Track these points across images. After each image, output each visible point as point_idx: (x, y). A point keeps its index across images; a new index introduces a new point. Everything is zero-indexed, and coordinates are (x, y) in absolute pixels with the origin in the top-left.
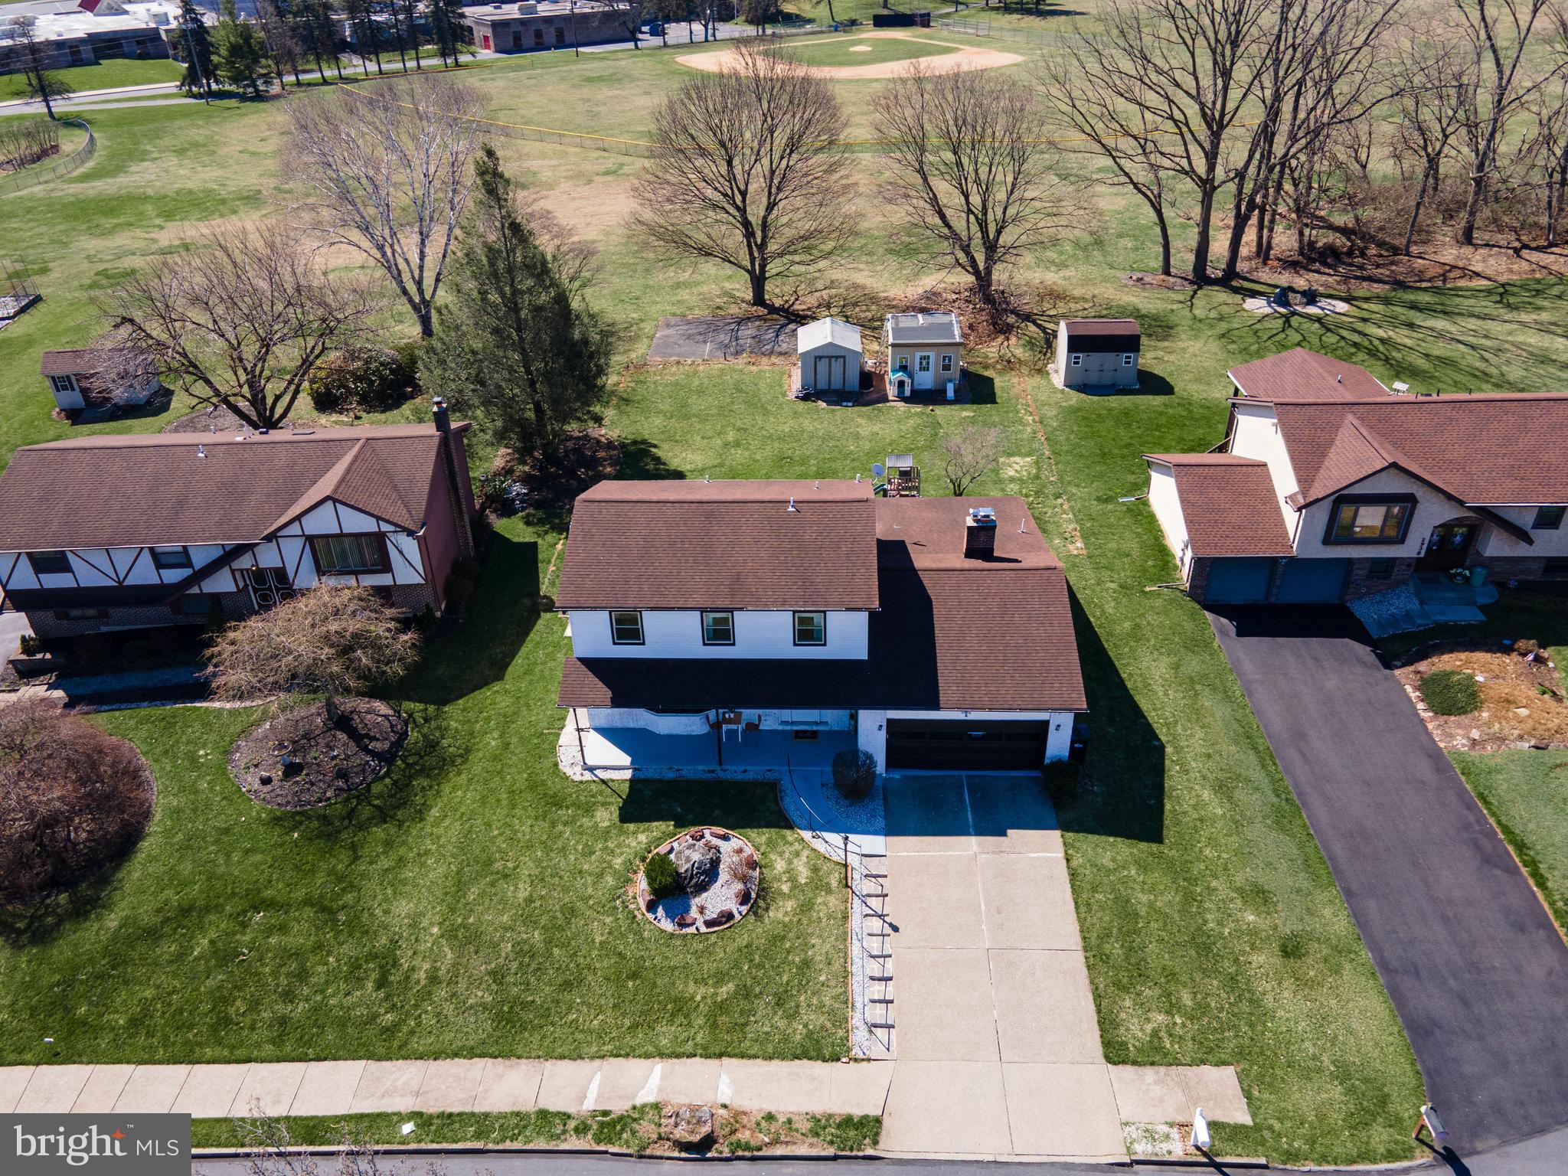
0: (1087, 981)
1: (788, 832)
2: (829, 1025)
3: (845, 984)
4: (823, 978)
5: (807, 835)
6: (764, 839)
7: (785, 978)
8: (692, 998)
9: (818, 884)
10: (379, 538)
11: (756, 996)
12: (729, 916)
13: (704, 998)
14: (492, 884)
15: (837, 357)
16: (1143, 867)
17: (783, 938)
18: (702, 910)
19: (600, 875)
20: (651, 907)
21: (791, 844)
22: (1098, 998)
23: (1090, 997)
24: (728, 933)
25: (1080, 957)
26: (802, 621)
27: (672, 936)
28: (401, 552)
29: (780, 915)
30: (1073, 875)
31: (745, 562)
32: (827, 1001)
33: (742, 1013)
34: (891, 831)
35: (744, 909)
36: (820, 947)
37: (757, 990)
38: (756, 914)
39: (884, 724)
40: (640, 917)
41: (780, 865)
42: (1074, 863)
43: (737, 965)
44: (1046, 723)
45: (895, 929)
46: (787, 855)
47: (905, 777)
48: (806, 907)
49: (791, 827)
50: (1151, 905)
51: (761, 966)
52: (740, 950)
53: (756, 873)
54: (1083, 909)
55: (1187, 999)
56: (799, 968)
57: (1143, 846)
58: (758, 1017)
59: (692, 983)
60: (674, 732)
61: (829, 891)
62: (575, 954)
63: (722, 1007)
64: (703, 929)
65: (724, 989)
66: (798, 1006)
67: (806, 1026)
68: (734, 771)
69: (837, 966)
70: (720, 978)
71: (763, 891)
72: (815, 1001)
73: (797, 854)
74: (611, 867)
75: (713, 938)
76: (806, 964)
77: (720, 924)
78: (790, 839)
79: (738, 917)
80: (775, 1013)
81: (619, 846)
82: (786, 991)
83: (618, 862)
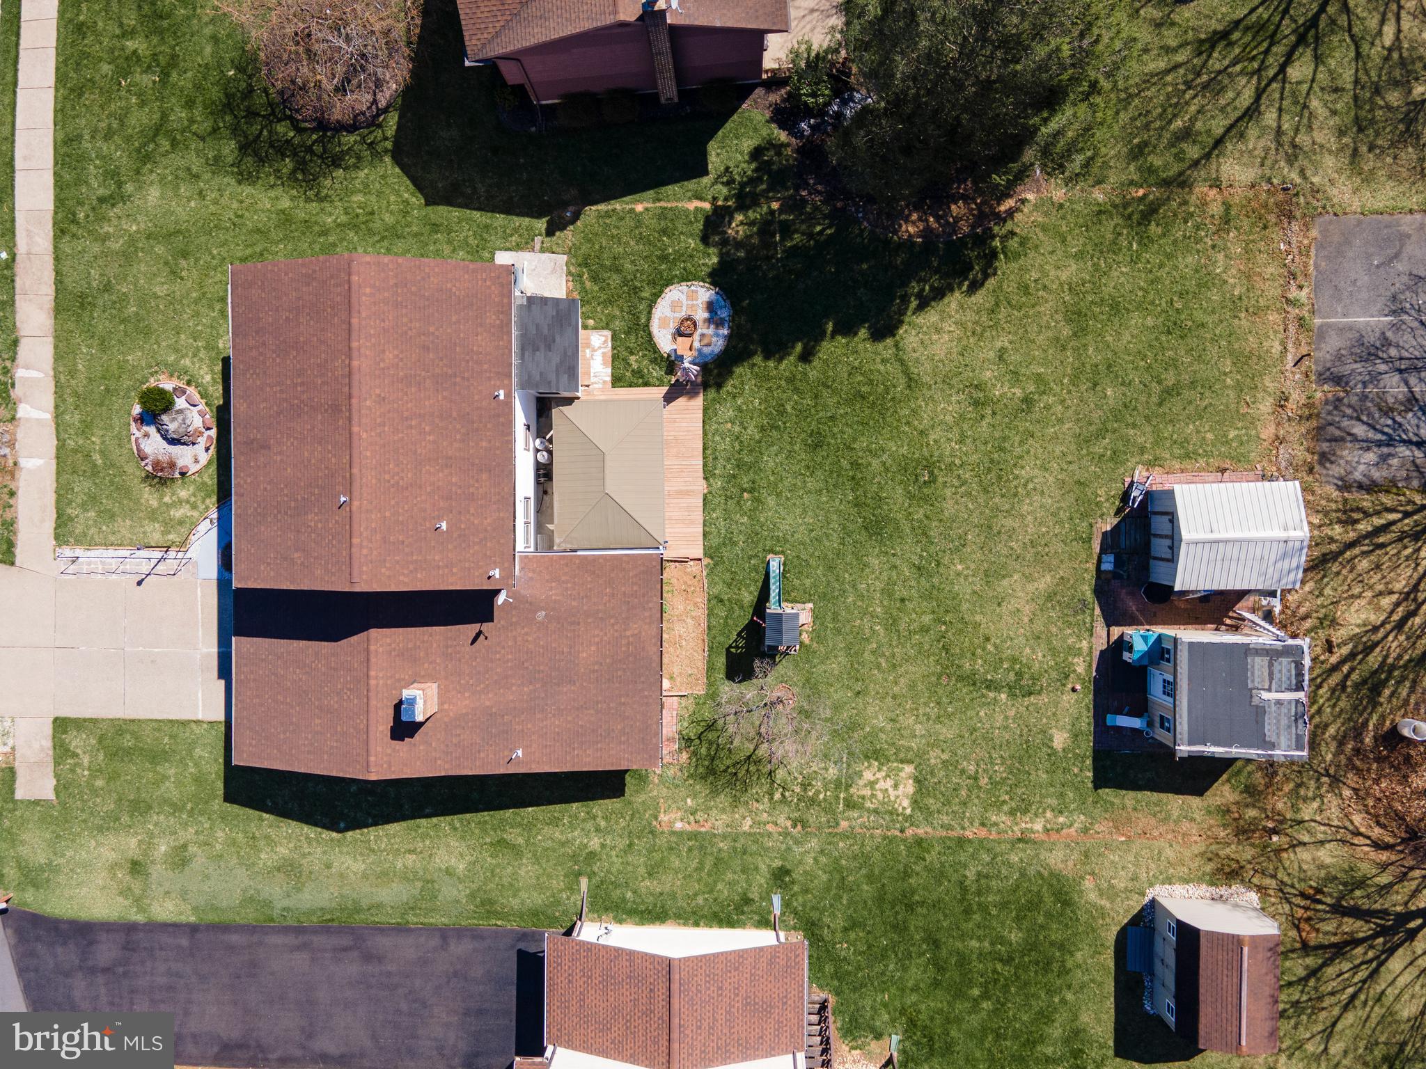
1: (214, 499)
2: (77, 532)
3: (101, 545)
4: (104, 528)
5: (214, 515)
6: (206, 479)
9: (170, 525)
11: (94, 480)
12: (143, 457)
13: (93, 443)
14: (166, 263)
16: (198, 780)
18: (147, 435)
19: (177, 351)
21: (203, 502)
22: (94, 721)
25: (120, 715)
27: (129, 414)
29: (146, 496)
30: (184, 723)
31: (280, 453)
33: (84, 471)
35: (149, 468)
36: (123, 526)
37: (98, 481)
38: (147, 477)
41: (183, 494)
42: (194, 726)
43: (112, 465)
45: (139, 583)
46: (193, 499)
48: (153, 515)
49: (217, 501)
50: (165, 778)
51: (112, 482)
52: (122, 466)
53: (177, 475)
54: (156, 725)
55: (99, 783)
56: (109, 510)
57: (220, 785)
58: (82, 482)
59: (101, 433)
61: (164, 533)
62: (121, 342)
63: (87, 456)
64: (134, 438)
65: (99, 457)
66: (88, 510)
67: (77, 516)
69: (112, 538)
70: (105, 453)
71: (163, 482)
72: (91, 522)
73: (194, 507)
74: (183, 357)
75: (129, 445)
76: (113, 516)
78: (208, 501)
79: (143, 463)
80: (85, 495)
81: (201, 360)
82: (97, 502)
83: (187, 362)
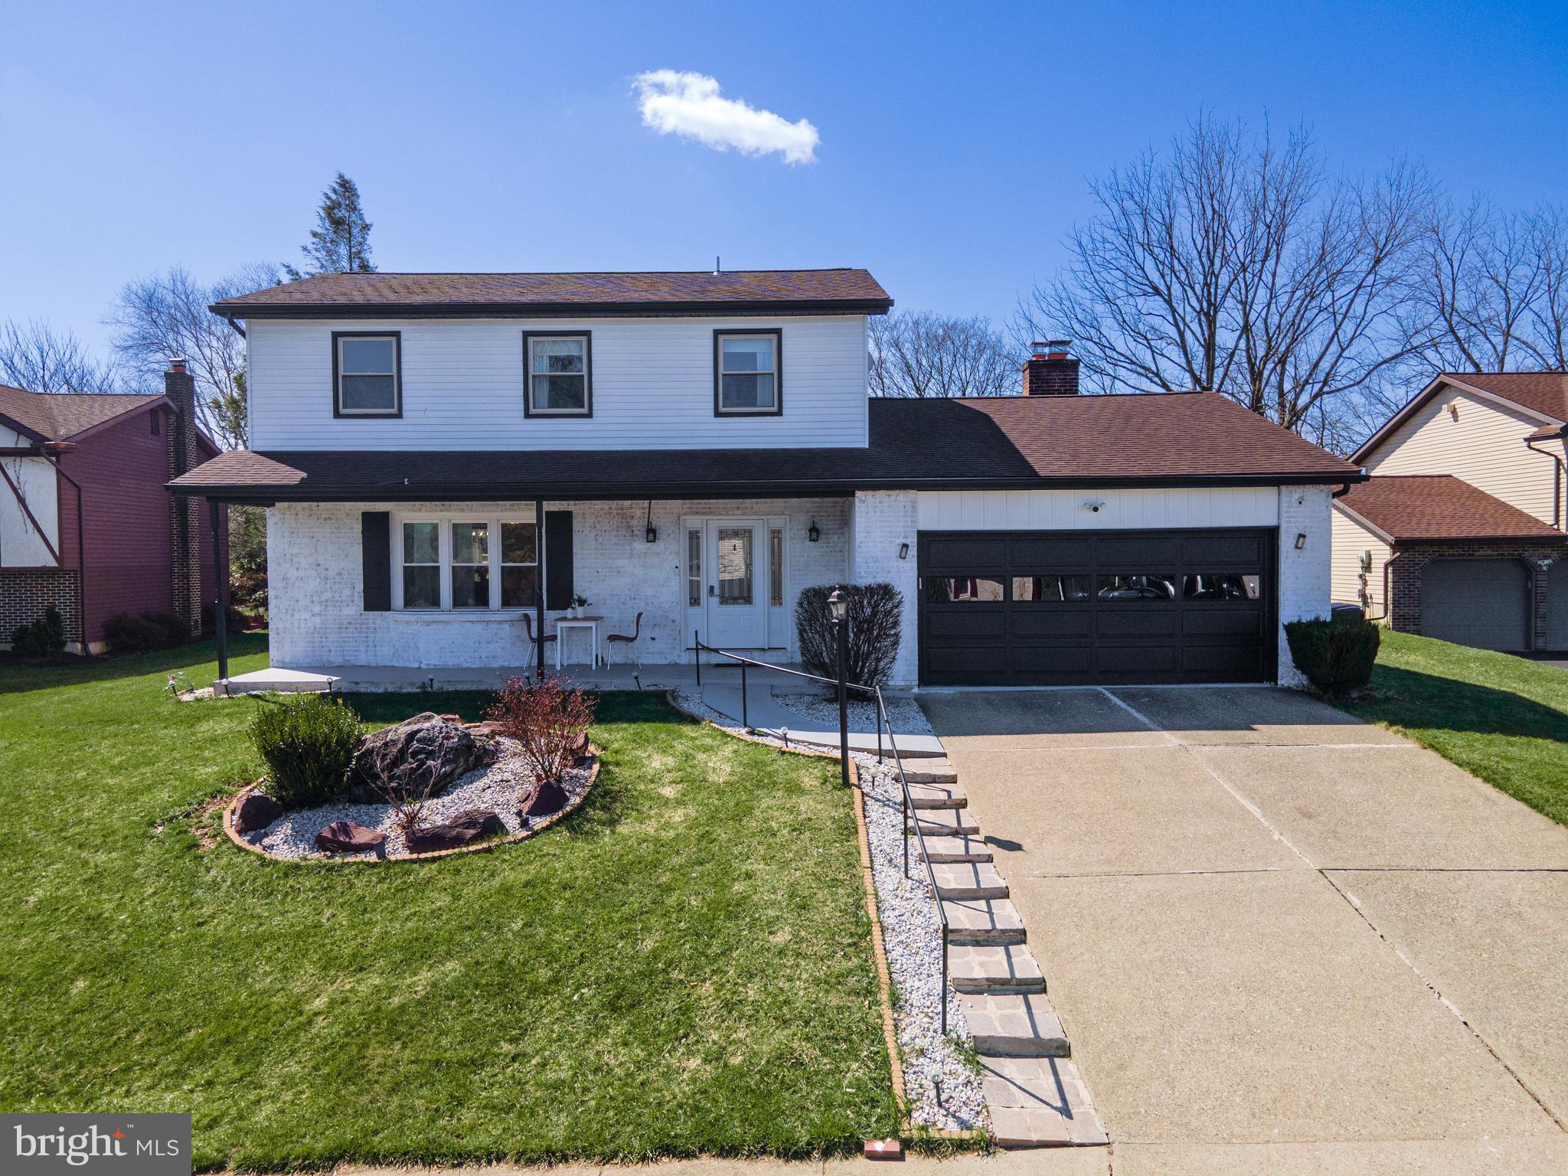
2: (807, 1051)
4: (782, 937)
5: (735, 730)
7: (649, 944)
9: (763, 781)
11: (534, 990)
12: (491, 826)
13: (338, 1003)
17: (655, 865)
18: (410, 822)
19: (142, 791)
20: (257, 822)
21: (694, 740)
24: (478, 863)
27: (293, 869)
29: (649, 830)
32: (801, 993)
33: (470, 1034)
35: (539, 822)
36: (769, 877)
37: (544, 974)
38: (574, 829)
39: (913, 541)
40: (208, 844)
41: (659, 763)
42: (1461, 756)
43: (487, 921)
44: (1270, 535)
45: (1010, 846)
46: (680, 751)
48: (729, 815)
49: (692, 722)
52: (506, 891)
53: (590, 772)
56: (700, 920)
58: (527, 1045)
61: (795, 790)
64: (397, 850)
65: (425, 976)
66: (685, 1010)
67: (716, 1056)
69: (828, 909)
70: (419, 953)
71: (606, 795)
72: (752, 992)
73: (709, 749)
75: (425, 872)
76: (726, 910)
77: (458, 841)
79: (516, 832)
80: (602, 1030)
82: (648, 974)
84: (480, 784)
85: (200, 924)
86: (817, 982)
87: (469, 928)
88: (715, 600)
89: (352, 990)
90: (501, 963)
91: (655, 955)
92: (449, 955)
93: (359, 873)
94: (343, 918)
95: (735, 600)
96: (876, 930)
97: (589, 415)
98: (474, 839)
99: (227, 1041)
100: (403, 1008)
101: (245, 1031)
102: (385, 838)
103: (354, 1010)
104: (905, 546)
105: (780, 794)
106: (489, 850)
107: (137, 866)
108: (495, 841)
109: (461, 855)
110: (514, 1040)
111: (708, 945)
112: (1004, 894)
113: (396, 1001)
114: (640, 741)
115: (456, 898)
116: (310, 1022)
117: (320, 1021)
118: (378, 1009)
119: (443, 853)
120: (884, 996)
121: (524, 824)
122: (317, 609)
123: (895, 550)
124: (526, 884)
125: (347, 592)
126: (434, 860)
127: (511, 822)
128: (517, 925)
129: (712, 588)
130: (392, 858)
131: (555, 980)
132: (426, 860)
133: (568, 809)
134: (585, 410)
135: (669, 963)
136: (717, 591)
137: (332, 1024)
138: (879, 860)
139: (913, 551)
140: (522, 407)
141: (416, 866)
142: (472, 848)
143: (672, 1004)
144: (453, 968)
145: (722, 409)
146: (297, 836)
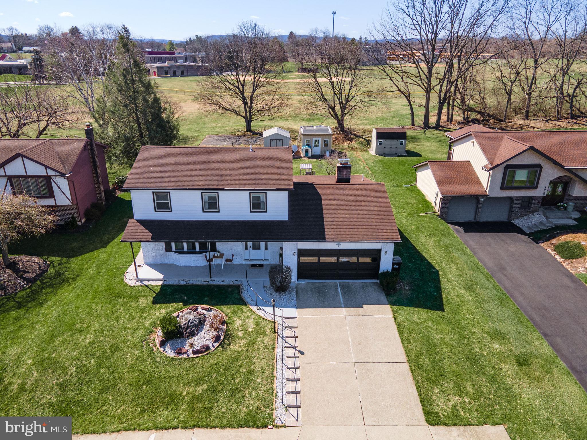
0: (412, 379)
1: (244, 307)
2: (261, 407)
3: (272, 383)
4: (259, 380)
5: (254, 308)
6: (230, 310)
7: (237, 381)
8: (181, 394)
9: (259, 331)
10: (48, 178)
11: (219, 392)
12: (207, 348)
13: (188, 393)
14: (72, 336)
15: (279, 140)
16: (435, 322)
17: (238, 359)
18: (192, 345)
19: (136, 330)
20: (163, 344)
21: (245, 313)
22: (419, 388)
23: (415, 388)
24: (206, 357)
25: (406, 366)
26: (255, 198)
27: (173, 359)
28: (59, 188)
29: (237, 347)
30: (399, 326)
31: (226, 170)
32: (261, 393)
33: (210, 401)
34: (299, 306)
35: (216, 345)
36: (258, 364)
37: (220, 388)
38: (223, 347)
40: (155, 350)
41: (238, 323)
42: (399, 320)
43: (209, 374)
44: (380, 250)
45: (302, 353)
46: (243, 318)
47: (308, 283)
48: (252, 343)
49: (245, 304)
50: (442, 340)
51: (224, 374)
52: (212, 366)
53: (225, 327)
54: (405, 342)
55: (469, 388)
56: (246, 375)
57: (434, 312)
58: (219, 404)
59: (182, 385)
60: (188, 265)
61: (265, 334)
62: (114, 372)
63: (198, 399)
64: (192, 355)
65: (201, 387)
66: (243, 397)
67: (248, 408)
68: (217, 281)
69: (268, 373)
70: (199, 382)
71: (229, 336)
72: (254, 393)
73: (248, 317)
74: (143, 325)
75: (197, 360)
76: (250, 372)
77: (202, 352)
78: (245, 310)
79: (212, 349)
80: (230, 401)
81: (149, 315)
82: (237, 388)
83: (147, 323)
84: (203, 332)
85: (160, 373)
86: (264, 391)
87: (207, 376)
88: (251, 249)
89: (189, 391)
90: (213, 385)
91: (238, 384)
92: (204, 384)
93: (185, 360)
94: (184, 372)
95: (256, 249)
96: (275, 378)
97: (219, 212)
98: (205, 351)
99: (172, 401)
100: (198, 395)
101: (174, 399)
102: (188, 350)
103: (191, 395)
104: (295, 253)
105: (261, 336)
106: (207, 354)
107: (144, 355)
108: (208, 352)
109: (203, 356)
110: (217, 403)
111: (247, 382)
112: (299, 368)
113: (197, 394)
114: (234, 313)
115: (203, 368)
116: (184, 398)
117: (186, 398)
118: (194, 395)
119: (199, 355)
120: (275, 395)
121: (213, 346)
122: (154, 251)
123: (292, 253)
124: (216, 364)
125: (161, 248)
126: (198, 357)
127: (211, 346)
128: (215, 376)
129: (250, 246)
130: (190, 357)
131: (222, 390)
132: (196, 357)
133: (221, 341)
134: (218, 210)
135: (241, 386)
136: (252, 247)
137: (187, 398)
138: (278, 358)
139: (297, 254)
140: (202, 209)
141: (195, 359)
142: (205, 354)
143: (241, 395)
144: (205, 386)
145: (252, 211)
146: (172, 348)
